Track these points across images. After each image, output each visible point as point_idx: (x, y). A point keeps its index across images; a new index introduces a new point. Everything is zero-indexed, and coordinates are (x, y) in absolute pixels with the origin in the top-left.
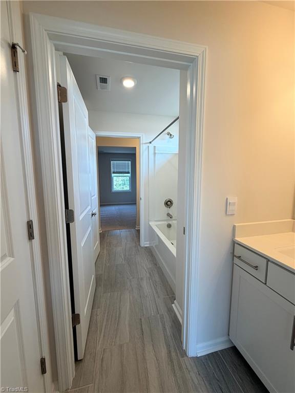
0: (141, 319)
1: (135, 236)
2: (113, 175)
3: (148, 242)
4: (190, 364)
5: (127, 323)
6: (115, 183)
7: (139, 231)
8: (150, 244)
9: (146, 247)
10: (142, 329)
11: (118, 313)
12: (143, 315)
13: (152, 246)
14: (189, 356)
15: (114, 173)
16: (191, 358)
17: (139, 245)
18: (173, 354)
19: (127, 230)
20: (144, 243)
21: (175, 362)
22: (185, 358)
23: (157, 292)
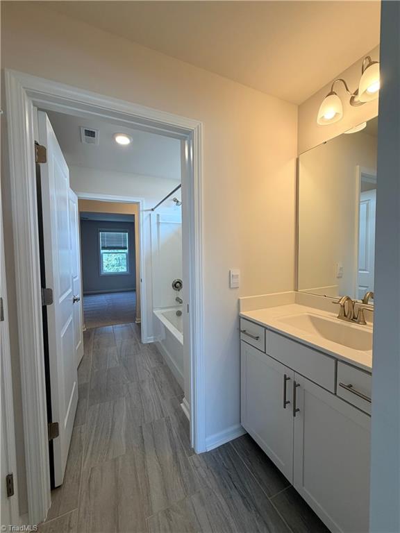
0: (141, 427)
1: (134, 331)
2: (102, 251)
3: (152, 337)
4: (198, 460)
5: (123, 434)
6: (105, 263)
7: (139, 325)
8: (154, 339)
9: (149, 344)
10: (143, 437)
11: (111, 424)
12: (144, 422)
13: (158, 342)
14: (198, 453)
15: (104, 248)
16: (199, 455)
17: (141, 342)
18: (180, 455)
19: (123, 325)
20: (147, 338)
21: (182, 463)
22: (193, 456)
23: (162, 394)
